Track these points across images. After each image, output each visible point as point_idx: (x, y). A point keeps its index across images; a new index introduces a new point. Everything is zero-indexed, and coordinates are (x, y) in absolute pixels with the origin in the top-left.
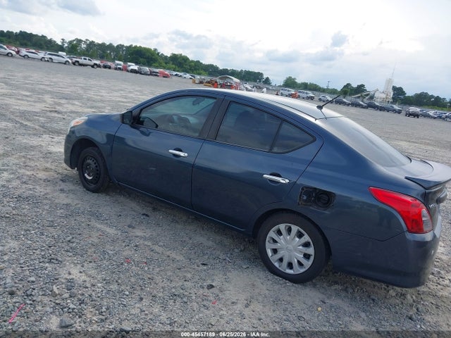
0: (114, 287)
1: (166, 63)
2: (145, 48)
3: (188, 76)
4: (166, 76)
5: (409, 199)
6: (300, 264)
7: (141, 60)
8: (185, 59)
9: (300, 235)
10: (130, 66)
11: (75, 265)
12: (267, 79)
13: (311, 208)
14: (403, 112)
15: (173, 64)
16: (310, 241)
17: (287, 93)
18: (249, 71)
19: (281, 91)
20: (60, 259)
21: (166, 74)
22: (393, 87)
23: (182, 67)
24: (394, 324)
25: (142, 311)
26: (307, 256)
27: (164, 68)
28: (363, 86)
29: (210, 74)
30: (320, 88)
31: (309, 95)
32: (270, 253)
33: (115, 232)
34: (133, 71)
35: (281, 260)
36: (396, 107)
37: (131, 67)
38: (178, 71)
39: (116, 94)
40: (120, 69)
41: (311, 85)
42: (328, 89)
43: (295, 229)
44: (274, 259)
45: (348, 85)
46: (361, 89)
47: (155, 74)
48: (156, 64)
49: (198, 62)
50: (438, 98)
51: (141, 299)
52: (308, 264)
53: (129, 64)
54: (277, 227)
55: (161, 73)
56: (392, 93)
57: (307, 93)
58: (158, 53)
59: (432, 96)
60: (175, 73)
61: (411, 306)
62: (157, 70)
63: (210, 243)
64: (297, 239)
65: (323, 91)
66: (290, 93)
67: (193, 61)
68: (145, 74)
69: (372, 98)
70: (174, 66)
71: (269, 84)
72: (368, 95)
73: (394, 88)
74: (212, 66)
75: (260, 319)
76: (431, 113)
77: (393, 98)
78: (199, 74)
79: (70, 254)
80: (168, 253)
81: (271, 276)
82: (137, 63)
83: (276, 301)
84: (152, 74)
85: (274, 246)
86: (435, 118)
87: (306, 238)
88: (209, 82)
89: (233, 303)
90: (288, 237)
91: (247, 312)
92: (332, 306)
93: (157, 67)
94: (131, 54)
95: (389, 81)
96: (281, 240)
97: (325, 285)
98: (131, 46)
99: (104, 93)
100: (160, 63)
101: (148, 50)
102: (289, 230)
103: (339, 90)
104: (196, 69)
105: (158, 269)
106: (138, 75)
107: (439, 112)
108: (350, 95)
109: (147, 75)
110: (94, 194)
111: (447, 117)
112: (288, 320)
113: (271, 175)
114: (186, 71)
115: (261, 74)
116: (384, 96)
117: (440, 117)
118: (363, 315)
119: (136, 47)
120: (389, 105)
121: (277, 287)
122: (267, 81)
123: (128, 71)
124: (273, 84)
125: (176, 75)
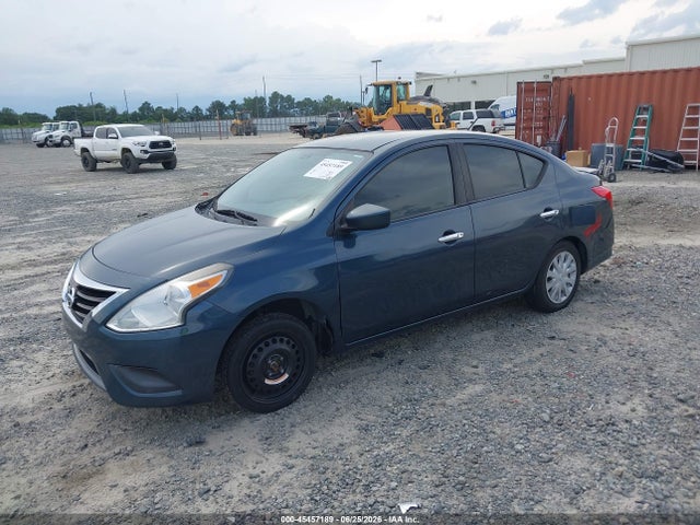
26: (569, 276)
44: (552, 298)
54: (551, 264)
64: (565, 264)
113: (545, 211)
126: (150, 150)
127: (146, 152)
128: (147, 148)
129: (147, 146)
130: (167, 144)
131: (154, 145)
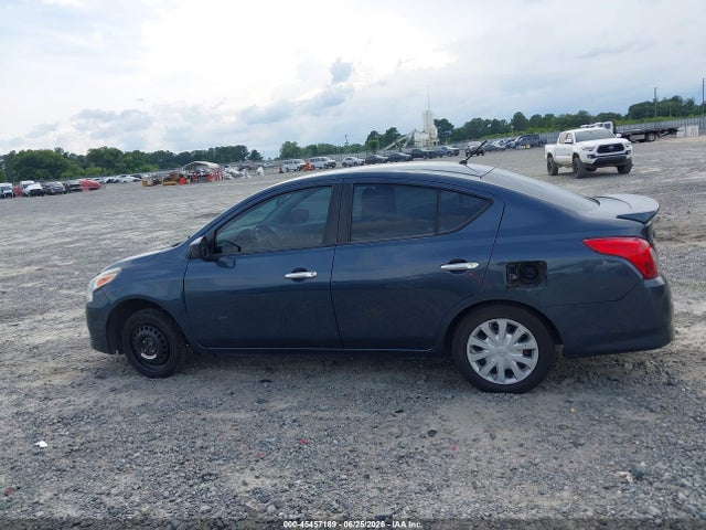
0: (318, 477)
1: (84, 168)
2: (40, 152)
3: (129, 178)
4: (94, 188)
5: (631, 240)
6: (522, 366)
7: (39, 172)
8: (115, 153)
9: (511, 329)
10: (25, 186)
11: (241, 470)
12: (255, 153)
13: (518, 289)
14: (462, 153)
15: (96, 166)
16: (528, 331)
17: (295, 166)
18: (223, 148)
19: (285, 166)
20: (215, 472)
21: (93, 184)
22: (435, 121)
23: (114, 166)
24: (659, 396)
25: (381, 490)
26: (528, 353)
27: (83, 176)
28: (393, 130)
29: (163, 167)
30: (335, 148)
31: (326, 162)
32: (476, 368)
33: (249, 415)
34: (35, 193)
35: (494, 371)
36: (450, 148)
37: (30, 188)
38: (108, 175)
39: (43, 235)
40: (9, 195)
41: (322, 146)
42: (347, 147)
43: (502, 323)
44: (484, 373)
45: (374, 133)
46: (392, 135)
47: (76, 189)
48: (69, 173)
49: (137, 152)
50: (495, 122)
51: (367, 477)
52: (532, 362)
53: (23, 183)
54: (477, 330)
55: (84, 184)
56: (436, 130)
57: (323, 160)
58: (66, 154)
59: (488, 122)
60: (106, 179)
61: (658, 372)
62: (76, 182)
63: (382, 386)
64: (509, 336)
65: (341, 151)
66: (299, 165)
67: (128, 154)
68: (58, 192)
69: (411, 143)
70: (99, 169)
71: (260, 159)
72: (404, 141)
73: (437, 123)
74: (160, 154)
75: (521, 445)
76: (496, 143)
77: (439, 137)
78: (146, 171)
79: (221, 462)
80: (343, 415)
81: (489, 396)
82: (35, 179)
83: (520, 421)
84: (69, 189)
85: (480, 356)
86: (503, 150)
87: (522, 330)
88: (169, 179)
89: (474, 440)
90: (497, 338)
91: (499, 443)
92: (582, 403)
93: (71, 178)
94: (18, 167)
95: (427, 114)
96: (487, 344)
97: (553, 384)
98: (12, 154)
99: (22, 238)
100: (74, 170)
101: (47, 153)
102: (495, 328)
103: (363, 144)
104: (137, 165)
105: (351, 437)
106: (46, 197)
107: (505, 140)
108: (382, 147)
109: (61, 193)
110: (166, 380)
111: (517, 144)
112: (551, 435)
113: (450, 263)
114: (124, 172)
115: (243, 148)
116: (426, 136)
117: (509, 147)
118: (620, 399)
119: (22, 153)
120: (439, 148)
121: (506, 405)
122: (255, 156)
123: (25, 195)
124: (266, 158)
125: (109, 181)
126: (597, 155)
127: (593, 156)
128: (595, 152)
129: (595, 150)
130: (619, 147)
131: (602, 149)
